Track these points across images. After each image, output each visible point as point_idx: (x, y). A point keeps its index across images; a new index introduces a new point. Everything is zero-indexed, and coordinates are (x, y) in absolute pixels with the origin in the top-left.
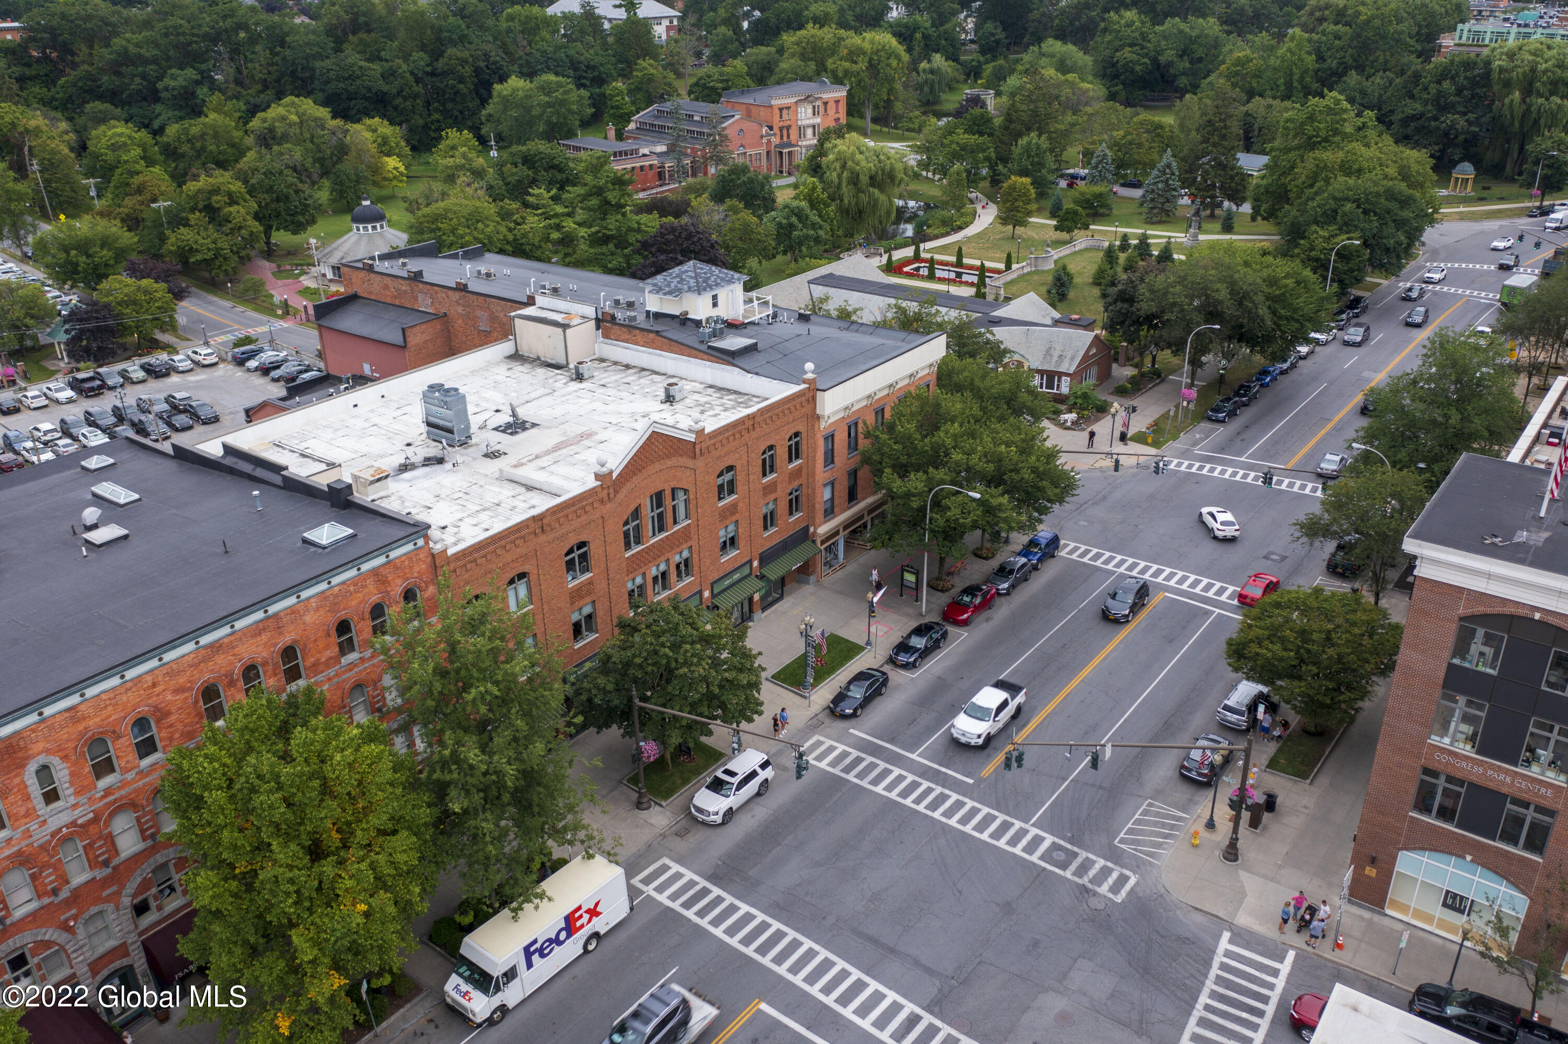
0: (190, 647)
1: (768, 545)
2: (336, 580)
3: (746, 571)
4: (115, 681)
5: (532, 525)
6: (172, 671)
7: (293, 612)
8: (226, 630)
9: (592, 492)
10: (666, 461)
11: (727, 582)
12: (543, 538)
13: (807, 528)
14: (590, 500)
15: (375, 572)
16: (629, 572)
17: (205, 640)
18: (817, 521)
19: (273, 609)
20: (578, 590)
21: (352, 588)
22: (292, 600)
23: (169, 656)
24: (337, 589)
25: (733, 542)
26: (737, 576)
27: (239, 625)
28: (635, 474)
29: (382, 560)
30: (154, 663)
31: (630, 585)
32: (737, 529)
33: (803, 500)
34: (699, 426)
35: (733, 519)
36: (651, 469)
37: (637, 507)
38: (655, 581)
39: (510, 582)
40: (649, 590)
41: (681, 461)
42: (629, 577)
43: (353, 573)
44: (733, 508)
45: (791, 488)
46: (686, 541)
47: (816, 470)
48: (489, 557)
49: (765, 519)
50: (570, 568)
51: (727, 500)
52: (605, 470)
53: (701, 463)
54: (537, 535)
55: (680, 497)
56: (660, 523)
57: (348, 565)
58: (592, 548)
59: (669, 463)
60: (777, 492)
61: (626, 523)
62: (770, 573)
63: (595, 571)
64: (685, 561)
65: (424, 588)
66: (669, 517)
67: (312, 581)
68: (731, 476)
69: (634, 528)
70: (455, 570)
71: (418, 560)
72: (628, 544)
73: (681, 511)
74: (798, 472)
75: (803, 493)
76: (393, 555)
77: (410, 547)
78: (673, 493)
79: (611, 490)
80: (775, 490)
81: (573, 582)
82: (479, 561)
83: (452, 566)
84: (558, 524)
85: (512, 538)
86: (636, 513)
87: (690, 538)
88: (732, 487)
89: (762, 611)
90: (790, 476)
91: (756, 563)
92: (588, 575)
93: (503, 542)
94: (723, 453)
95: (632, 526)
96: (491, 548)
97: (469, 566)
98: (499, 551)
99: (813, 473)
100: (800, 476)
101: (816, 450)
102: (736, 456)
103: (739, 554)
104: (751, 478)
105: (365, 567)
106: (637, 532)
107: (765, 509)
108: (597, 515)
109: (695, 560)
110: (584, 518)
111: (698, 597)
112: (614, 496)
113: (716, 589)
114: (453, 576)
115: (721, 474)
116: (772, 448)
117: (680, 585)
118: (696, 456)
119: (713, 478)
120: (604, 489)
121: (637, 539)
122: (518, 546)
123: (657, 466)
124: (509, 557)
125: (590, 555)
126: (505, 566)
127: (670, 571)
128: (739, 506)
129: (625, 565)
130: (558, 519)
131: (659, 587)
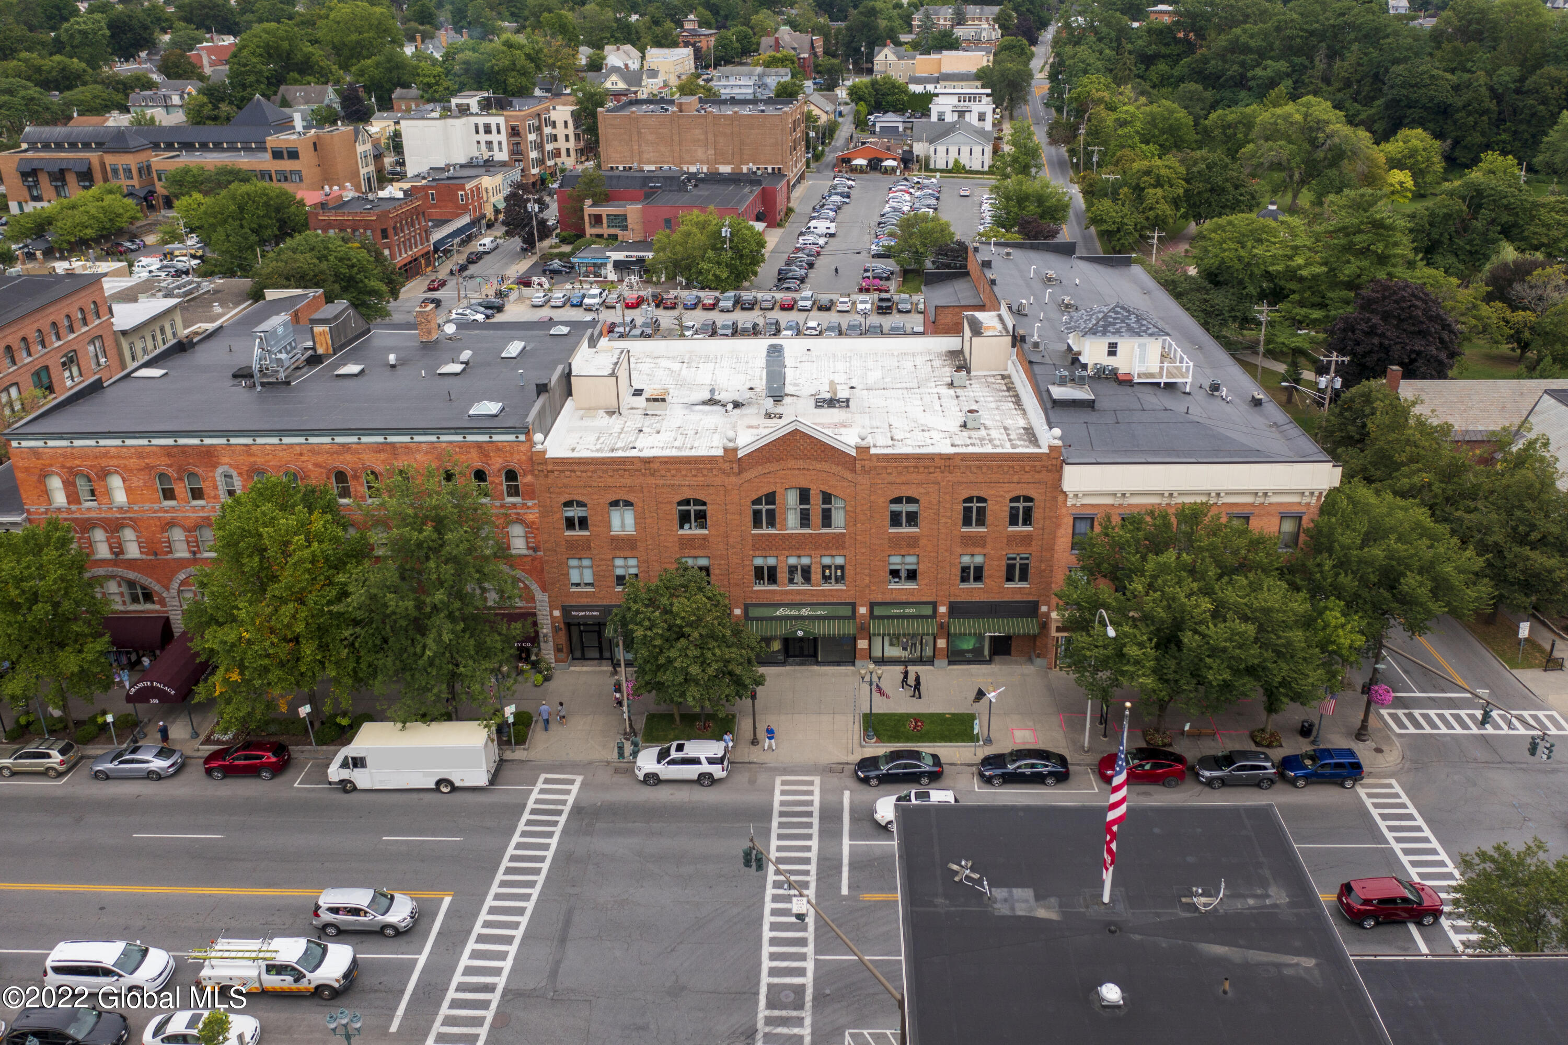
0: (327, 440)
1: (964, 598)
2: (444, 438)
3: (928, 611)
4: (275, 441)
5: (638, 465)
6: (315, 451)
7: (408, 448)
8: (354, 439)
9: (712, 460)
10: (814, 463)
11: (895, 611)
12: (651, 480)
13: (1035, 606)
14: (709, 466)
15: (479, 445)
17: (338, 440)
18: (1052, 602)
19: (391, 439)
20: (689, 540)
21: (457, 449)
22: (406, 439)
23: (312, 440)
24: (444, 445)
25: (912, 575)
26: (911, 611)
27: (365, 439)
29: (485, 438)
30: (301, 440)
31: (759, 561)
32: (918, 564)
33: (1031, 572)
34: (864, 444)
35: (912, 551)
36: (791, 463)
37: (774, 493)
38: (792, 570)
39: (615, 503)
40: (782, 575)
41: (835, 469)
42: (757, 553)
43: (459, 438)
44: (913, 542)
45: (1012, 552)
46: (837, 548)
47: (1057, 548)
48: (589, 474)
49: (965, 570)
50: (684, 518)
51: (905, 530)
52: (731, 445)
53: (864, 481)
54: (644, 475)
55: (837, 504)
56: (805, 519)
57: (456, 430)
58: (710, 510)
59: (819, 466)
60: (989, 549)
61: (757, 501)
62: (957, 626)
63: (713, 532)
64: (837, 567)
65: (525, 475)
66: (816, 517)
67: (425, 431)
68: (912, 508)
69: (767, 511)
70: (553, 472)
71: (519, 451)
72: (757, 523)
73: (838, 518)
74: (1026, 539)
75: (1033, 564)
76: (496, 438)
77: (511, 437)
78: (827, 498)
79: (735, 466)
80: (984, 546)
81: (686, 531)
82: (579, 474)
83: (550, 467)
84: (668, 474)
85: (615, 467)
86: (771, 498)
87: (843, 548)
88: (912, 518)
89: (951, 663)
90: (1012, 540)
91: (943, 609)
92: (705, 532)
93: (605, 467)
94: (899, 480)
95: (764, 508)
96: (592, 467)
97: (567, 474)
98: (600, 473)
99: (1051, 549)
100: (1030, 545)
101: (1057, 525)
102: (922, 490)
103: (919, 590)
104: (943, 520)
105: (470, 438)
106: (771, 515)
107: (966, 559)
108: (718, 482)
109: (849, 570)
110: (701, 479)
111: (850, 608)
112: (740, 472)
113: (878, 611)
114: (551, 476)
115: (898, 500)
116: (981, 499)
117: (826, 587)
118: (854, 471)
119: (882, 499)
120: (725, 461)
121: (771, 523)
122: (622, 476)
123: (801, 464)
124: (611, 482)
125: (708, 515)
126: (607, 488)
127: (813, 569)
128: (923, 542)
129: (750, 539)
130: (669, 470)
131: (798, 578)
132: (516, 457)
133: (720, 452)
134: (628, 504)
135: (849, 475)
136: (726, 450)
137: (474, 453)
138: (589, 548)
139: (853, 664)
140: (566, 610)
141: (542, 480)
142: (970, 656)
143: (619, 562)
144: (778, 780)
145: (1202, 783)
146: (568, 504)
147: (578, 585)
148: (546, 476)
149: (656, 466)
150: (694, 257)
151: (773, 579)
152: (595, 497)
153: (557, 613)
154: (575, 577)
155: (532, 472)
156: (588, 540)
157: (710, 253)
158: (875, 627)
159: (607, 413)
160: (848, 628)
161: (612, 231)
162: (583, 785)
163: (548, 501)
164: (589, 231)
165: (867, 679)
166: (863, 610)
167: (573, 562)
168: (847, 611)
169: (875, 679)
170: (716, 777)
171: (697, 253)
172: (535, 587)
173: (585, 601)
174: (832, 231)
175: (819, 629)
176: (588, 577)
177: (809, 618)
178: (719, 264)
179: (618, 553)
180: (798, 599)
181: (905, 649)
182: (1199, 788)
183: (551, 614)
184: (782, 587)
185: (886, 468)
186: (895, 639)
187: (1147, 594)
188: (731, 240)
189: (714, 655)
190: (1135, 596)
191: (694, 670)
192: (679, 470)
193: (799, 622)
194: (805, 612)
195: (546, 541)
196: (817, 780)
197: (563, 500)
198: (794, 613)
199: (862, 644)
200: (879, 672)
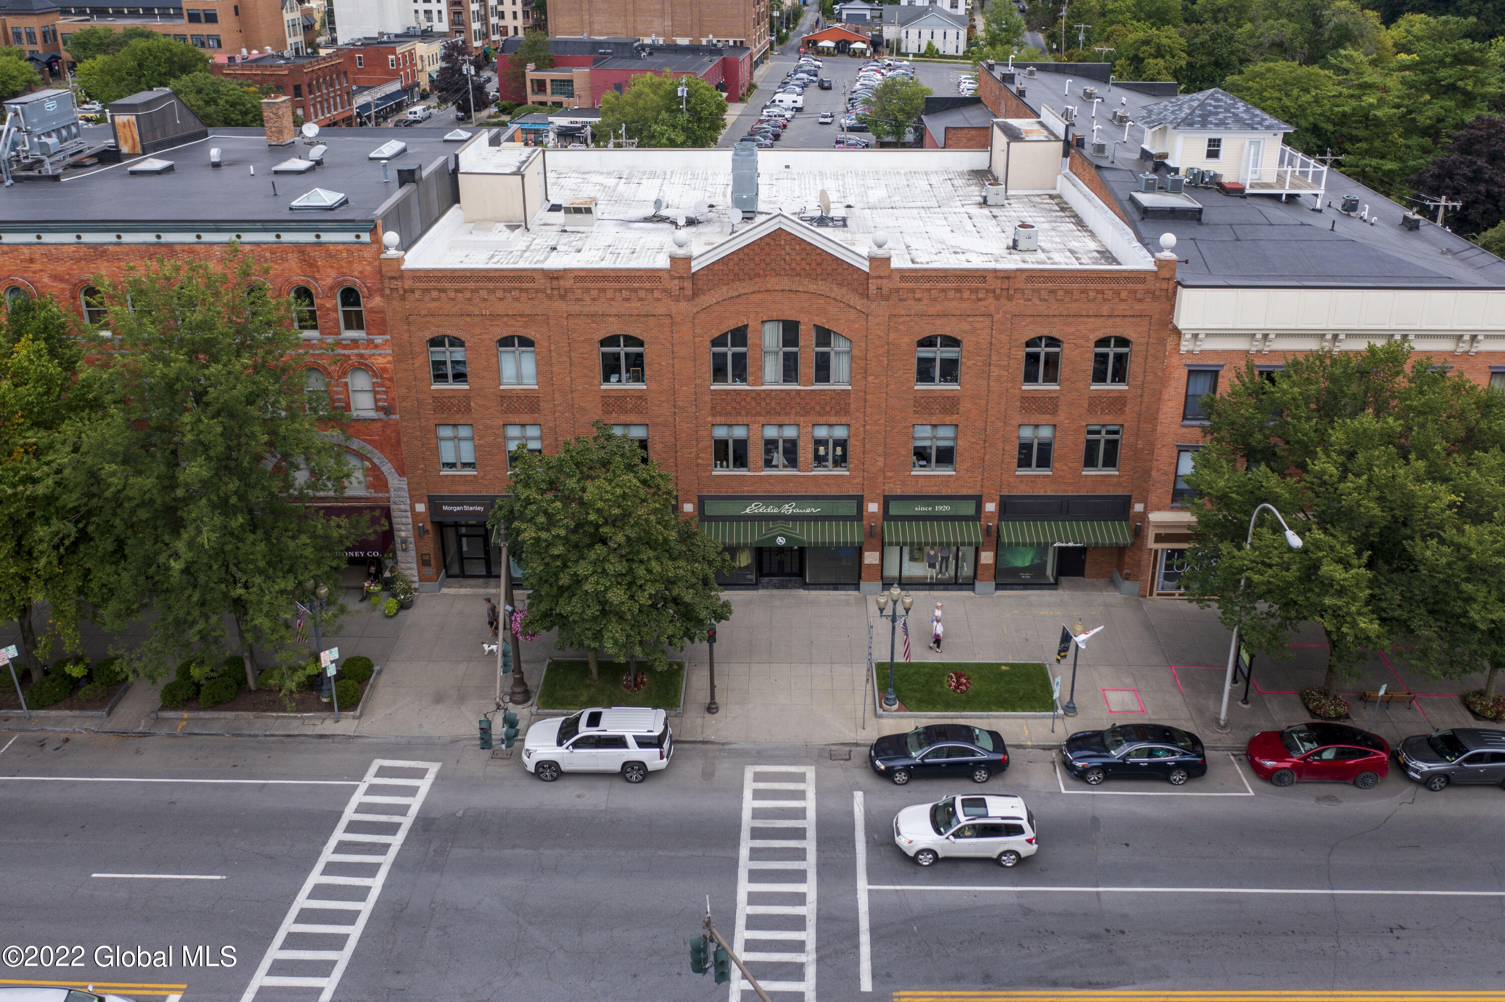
0: (70, 238)
1: (1022, 490)
2: (247, 237)
3: (969, 509)
5: (541, 282)
6: (50, 255)
7: (191, 252)
8: (111, 237)
9: (652, 275)
10: (806, 281)
11: (921, 509)
12: (560, 306)
13: (1125, 503)
14: (648, 285)
15: (300, 248)
16: (714, 412)
17: (87, 238)
18: (1153, 498)
19: (167, 238)
20: (618, 398)
21: (268, 255)
22: (190, 237)
23: (47, 238)
24: (248, 247)
25: (946, 456)
26: (943, 508)
27: (126, 238)
28: (737, 278)
29: (309, 237)
30: (33, 238)
31: (721, 433)
32: (955, 438)
33: (1122, 452)
34: (881, 253)
35: (948, 419)
36: (772, 282)
37: (746, 326)
38: (771, 445)
39: (506, 342)
40: (755, 453)
41: (837, 292)
42: (719, 419)
43: (270, 237)
44: (950, 404)
45: (1095, 421)
46: (837, 413)
47: (1161, 416)
48: (468, 295)
49: (1025, 448)
50: (610, 367)
51: (938, 387)
52: (681, 252)
53: (881, 310)
54: (550, 297)
55: (839, 346)
56: (790, 370)
57: (264, 225)
58: (649, 352)
59: (812, 287)
60: (1061, 417)
61: (719, 341)
62: (1011, 532)
63: (654, 386)
64: (837, 443)
65: (370, 296)
66: (807, 366)
67: (218, 226)
68: (950, 353)
69: (735, 355)
70: (412, 291)
71: (361, 259)
72: (719, 373)
73: (840, 367)
74: (1118, 403)
75: (1125, 440)
76: (326, 237)
77: (350, 237)
78: (824, 336)
79: (688, 285)
80: (1054, 412)
81: (613, 385)
82: (452, 294)
83: (408, 284)
84: (587, 297)
85: (507, 285)
86: (740, 335)
87: (847, 413)
88: (950, 370)
89: (999, 586)
90: (1095, 403)
91: (990, 507)
92: (642, 386)
93: (491, 285)
94: (933, 310)
95: (730, 351)
96: (472, 285)
97: (435, 294)
98: (484, 294)
99: (1153, 418)
100: (1122, 411)
101: (1164, 382)
102: (966, 326)
103: (957, 478)
104: (995, 372)
105: (287, 237)
106: (740, 361)
107: (1027, 433)
108: (661, 309)
109: (854, 448)
110: (636, 304)
111: (854, 504)
112: (695, 295)
113: (894, 510)
114: (410, 297)
115: (928, 342)
116: (1053, 341)
117: (820, 472)
118: (865, 295)
119: (905, 340)
120: (673, 278)
121: (741, 374)
122: (517, 299)
123: (786, 283)
124: (500, 308)
125: (646, 360)
126: (494, 316)
127: (801, 444)
128: (965, 405)
129: (708, 398)
130: (588, 290)
131: (779, 458)
132: (357, 268)
133: (662, 262)
134: (526, 342)
135: (858, 302)
136: (673, 259)
137: (293, 262)
138: (468, 409)
139: (857, 587)
140: (434, 503)
141: (396, 304)
142: (1026, 576)
143: (513, 432)
144: (749, 772)
145: (1413, 780)
146: (437, 342)
147: (452, 465)
148: (403, 298)
149: (568, 283)
150: (646, 119)
151: (741, 460)
152: (477, 330)
153: (421, 508)
154: (447, 453)
155: (381, 291)
156: (466, 396)
157: (664, 115)
158: (892, 532)
159: (509, 227)
160: (851, 534)
161: (557, 98)
162: (440, 778)
163: (406, 336)
164: (531, 98)
165: (888, 611)
166: (873, 507)
167: (446, 432)
168: (849, 509)
169: (900, 610)
170: (651, 767)
171: (649, 114)
172: (387, 468)
173: (462, 490)
174: (799, 105)
175: (809, 535)
176: (468, 455)
177: (794, 518)
178: (674, 127)
179: (512, 418)
180: (778, 490)
181: (932, 566)
182: (1410, 789)
183: (413, 509)
184: (755, 471)
185: (913, 291)
186: (917, 552)
187: (1343, 478)
188: (688, 102)
189: (649, 571)
190: (1324, 483)
191: (617, 596)
192: (603, 290)
193: (780, 523)
194: (788, 509)
195: (404, 398)
196: (810, 772)
197: (428, 335)
198: (772, 510)
199: (871, 558)
200: (908, 601)
